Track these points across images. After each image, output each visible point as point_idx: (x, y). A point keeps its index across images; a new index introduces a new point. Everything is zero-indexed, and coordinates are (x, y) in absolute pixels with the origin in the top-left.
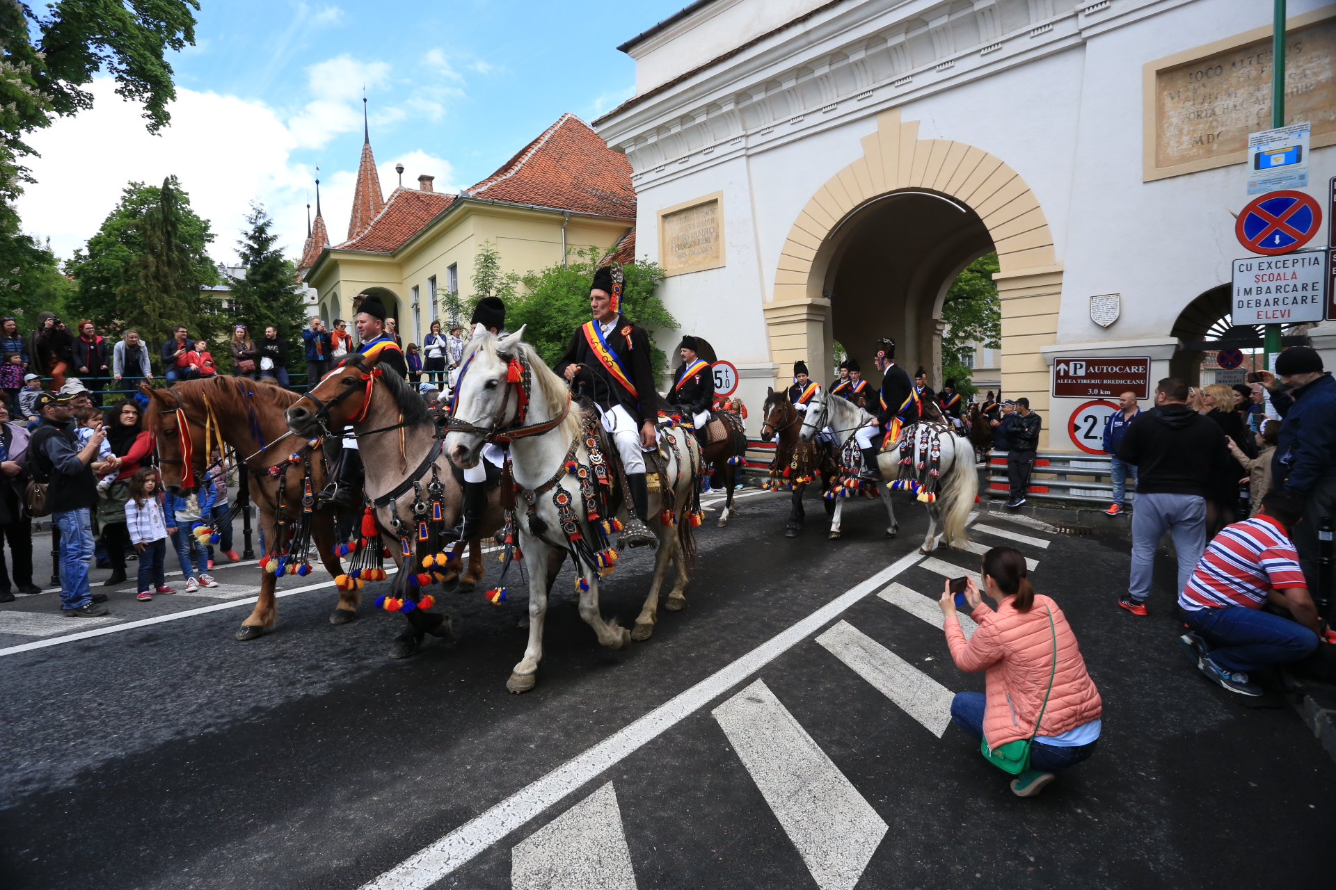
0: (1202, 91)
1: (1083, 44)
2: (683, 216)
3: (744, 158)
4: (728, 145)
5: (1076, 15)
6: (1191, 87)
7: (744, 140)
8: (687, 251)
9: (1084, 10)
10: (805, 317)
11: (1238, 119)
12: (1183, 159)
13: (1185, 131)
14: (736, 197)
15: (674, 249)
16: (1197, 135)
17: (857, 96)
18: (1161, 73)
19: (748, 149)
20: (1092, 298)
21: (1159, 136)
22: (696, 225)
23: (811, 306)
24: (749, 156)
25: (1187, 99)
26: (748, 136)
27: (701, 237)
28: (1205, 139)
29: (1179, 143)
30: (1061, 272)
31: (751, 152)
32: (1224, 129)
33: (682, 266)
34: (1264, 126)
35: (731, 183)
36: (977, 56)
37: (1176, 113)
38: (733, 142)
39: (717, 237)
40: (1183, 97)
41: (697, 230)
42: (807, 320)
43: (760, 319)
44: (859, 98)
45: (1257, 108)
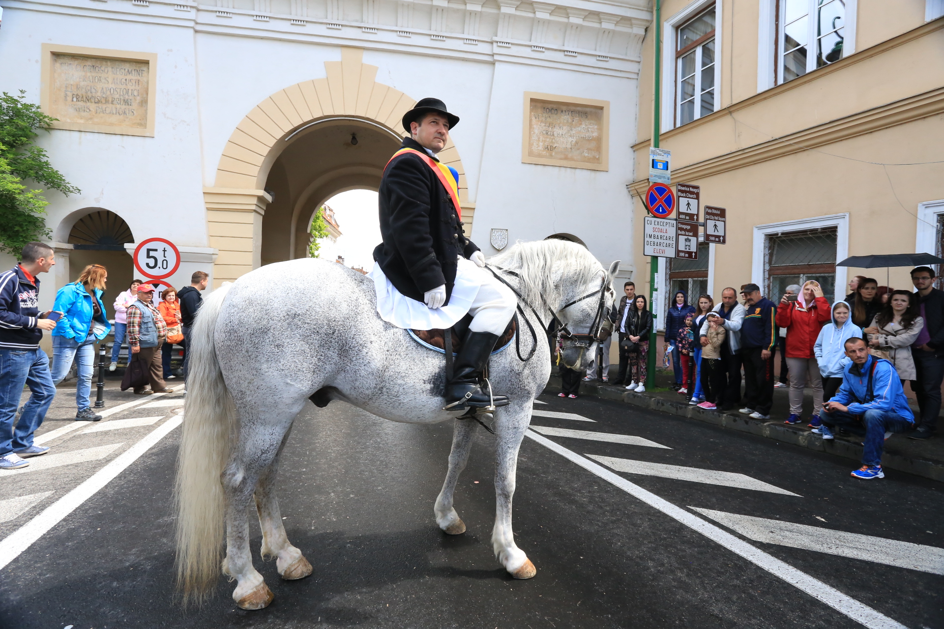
0: (548, 120)
1: (493, 63)
2: (89, 63)
3: (192, 31)
4: (171, 9)
5: (492, 43)
6: (544, 115)
7: (194, 11)
8: (92, 106)
9: (497, 42)
10: (254, 207)
11: (563, 142)
12: (540, 156)
13: (541, 139)
14: (176, 67)
15: (69, 99)
16: (546, 144)
17: (327, 24)
18: (533, 100)
19: (197, 23)
20: (492, 229)
21: (530, 138)
22: (110, 80)
23: (261, 199)
24: (196, 31)
25: (542, 122)
26: (198, 10)
27: (117, 96)
28: (549, 147)
29: (538, 147)
30: (474, 209)
31: (198, 28)
32: (557, 145)
33: (82, 121)
34: (573, 150)
35: (171, 50)
36: (428, 38)
37: (538, 127)
38: (179, 8)
39: (144, 102)
40: (540, 119)
41: (111, 86)
42: (255, 211)
43: (200, 203)
44: (328, 26)
45: (570, 139)
